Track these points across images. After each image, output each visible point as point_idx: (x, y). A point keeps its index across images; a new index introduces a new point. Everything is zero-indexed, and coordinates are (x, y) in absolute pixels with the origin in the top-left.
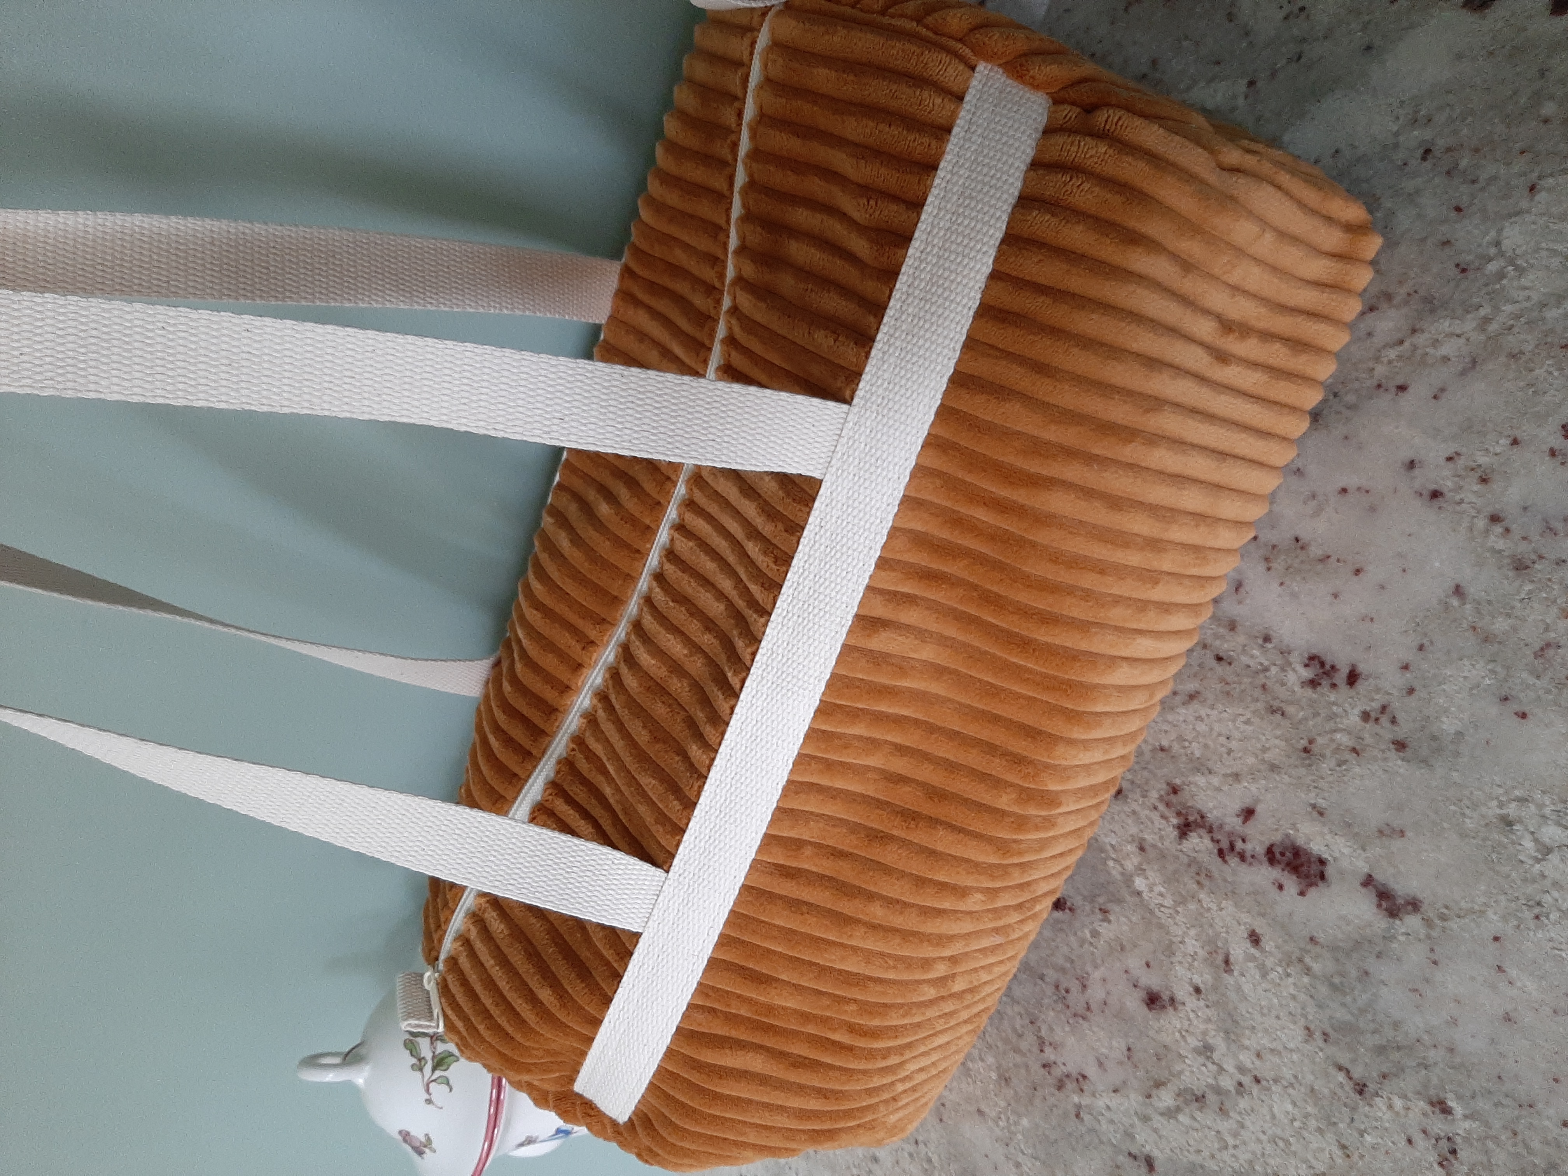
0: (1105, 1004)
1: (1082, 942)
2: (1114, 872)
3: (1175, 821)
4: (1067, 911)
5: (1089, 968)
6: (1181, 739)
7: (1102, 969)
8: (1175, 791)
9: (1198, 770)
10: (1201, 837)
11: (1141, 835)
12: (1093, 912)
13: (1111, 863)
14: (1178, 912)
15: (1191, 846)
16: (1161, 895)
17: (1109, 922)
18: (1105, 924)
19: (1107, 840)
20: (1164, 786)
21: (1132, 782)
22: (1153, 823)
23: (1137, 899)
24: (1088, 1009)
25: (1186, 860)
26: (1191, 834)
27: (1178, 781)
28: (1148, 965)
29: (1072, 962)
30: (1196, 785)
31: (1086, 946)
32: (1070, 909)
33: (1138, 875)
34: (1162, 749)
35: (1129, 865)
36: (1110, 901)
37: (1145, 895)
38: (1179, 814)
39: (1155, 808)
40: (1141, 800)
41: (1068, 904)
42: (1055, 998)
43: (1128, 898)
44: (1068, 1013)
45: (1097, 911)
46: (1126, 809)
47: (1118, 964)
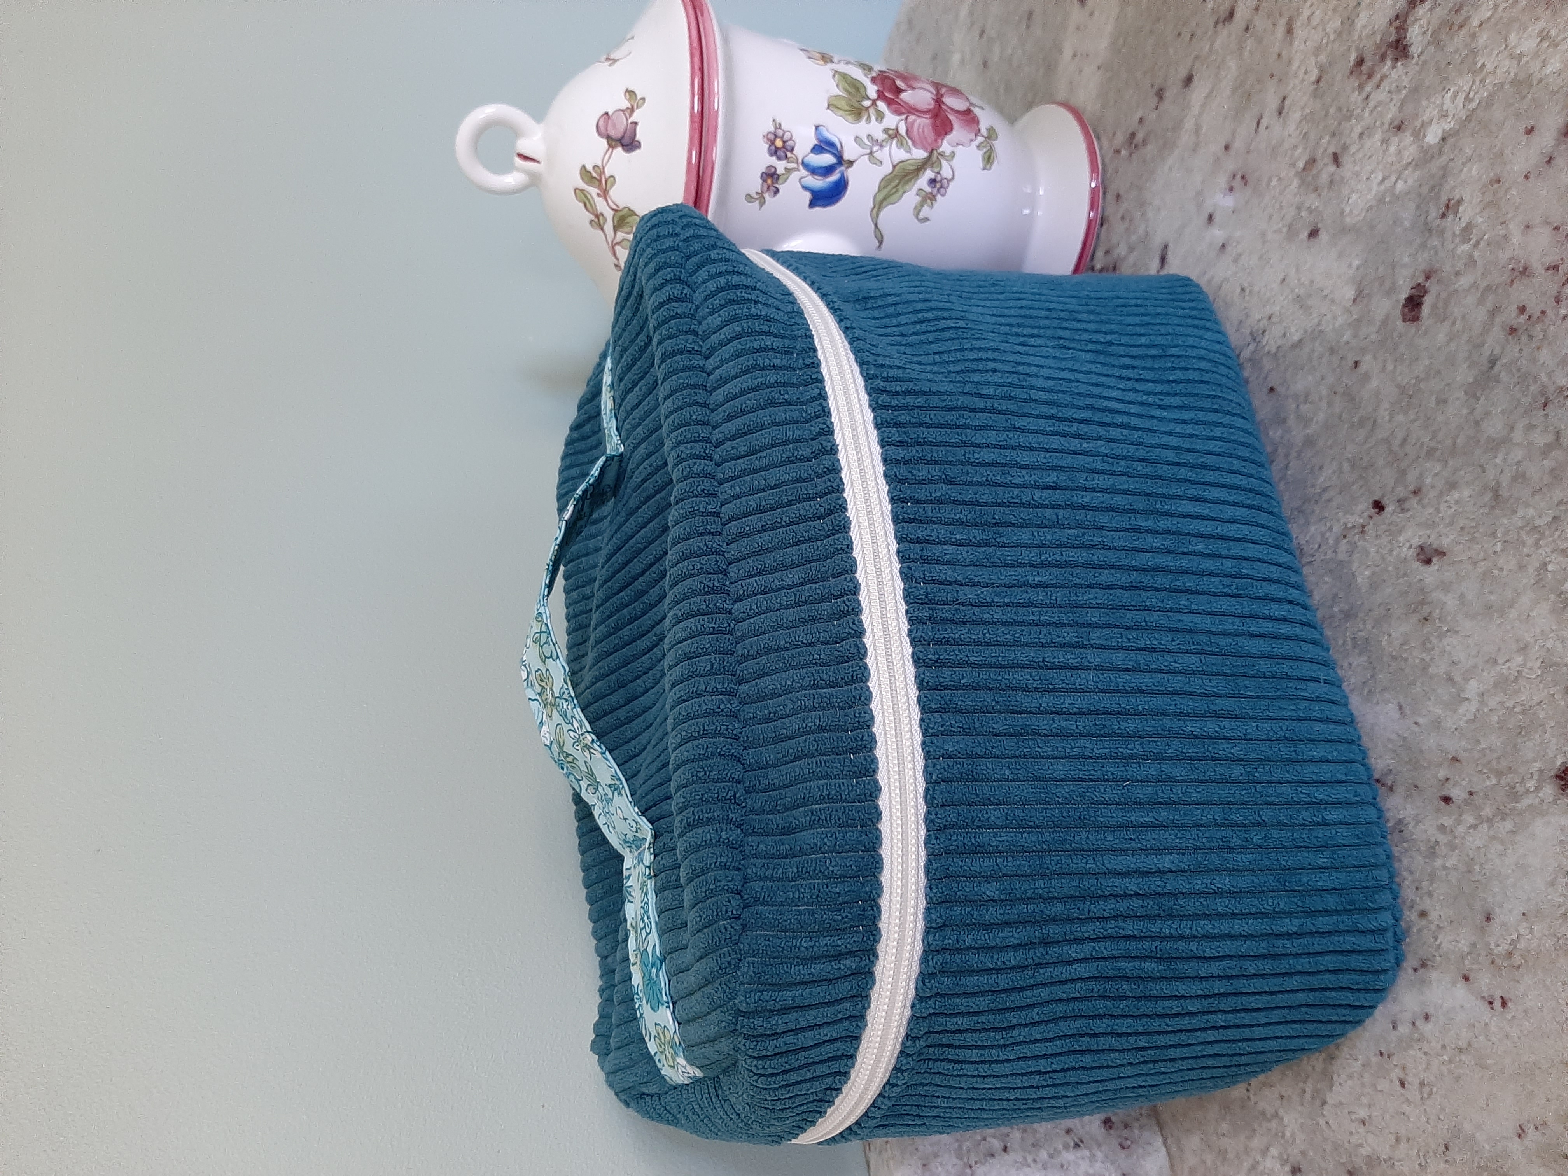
0: (1557, 228)
1: (1471, 262)
2: (1410, 182)
3: (1389, 63)
4: (1428, 284)
5: (1503, 256)
6: (1317, 51)
7: (1511, 226)
8: (1360, 62)
9: (1353, 22)
10: (1416, 20)
11: (1386, 126)
12: (1443, 232)
13: (1400, 185)
14: (1483, 65)
15: (1420, 38)
16: (1456, 94)
17: (1460, 202)
18: (1461, 209)
19: (1375, 188)
20: (1352, 79)
21: (1334, 135)
22: (1380, 103)
23: (1450, 141)
24: (1556, 267)
25: (1432, 48)
26: (1408, 36)
27: (1353, 56)
28: (1530, 131)
29: (1488, 288)
30: (1365, 27)
31: (1476, 254)
32: (1428, 278)
33: (1425, 136)
34: (1318, 81)
35: (1411, 152)
36: (1438, 197)
37: (1448, 125)
38: (1383, 58)
39: (1368, 97)
40: (1354, 121)
41: (1420, 280)
42: (1524, 338)
43: (1444, 159)
44: (1550, 313)
45: (1444, 223)
46: (1353, 149)
47: (1514, 192)
